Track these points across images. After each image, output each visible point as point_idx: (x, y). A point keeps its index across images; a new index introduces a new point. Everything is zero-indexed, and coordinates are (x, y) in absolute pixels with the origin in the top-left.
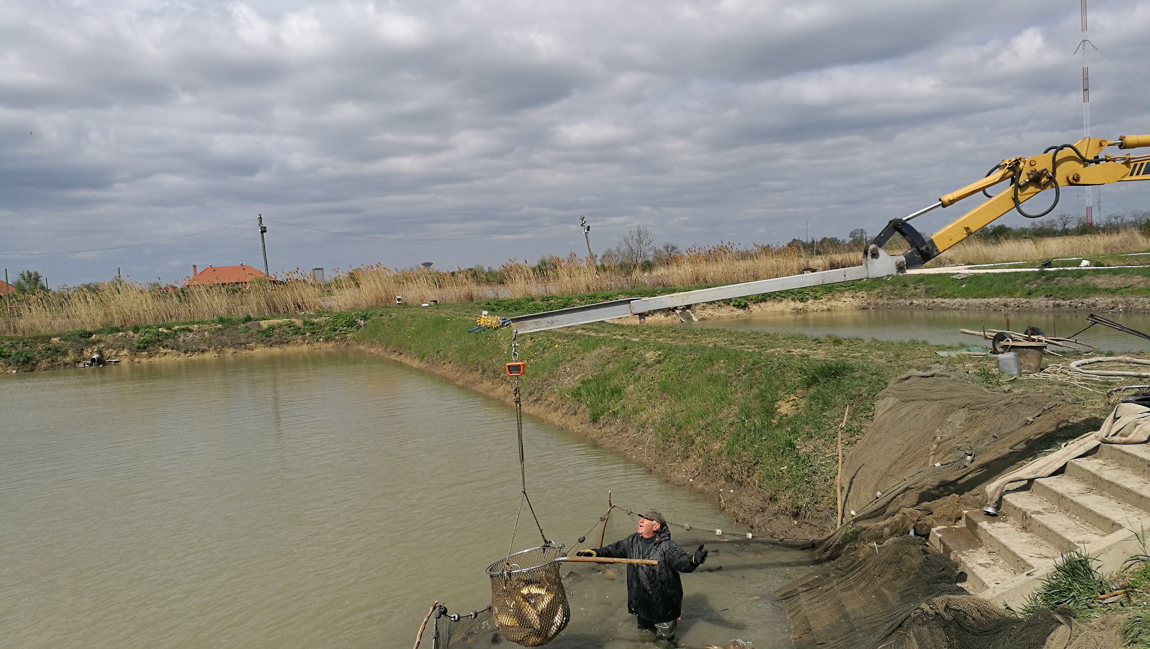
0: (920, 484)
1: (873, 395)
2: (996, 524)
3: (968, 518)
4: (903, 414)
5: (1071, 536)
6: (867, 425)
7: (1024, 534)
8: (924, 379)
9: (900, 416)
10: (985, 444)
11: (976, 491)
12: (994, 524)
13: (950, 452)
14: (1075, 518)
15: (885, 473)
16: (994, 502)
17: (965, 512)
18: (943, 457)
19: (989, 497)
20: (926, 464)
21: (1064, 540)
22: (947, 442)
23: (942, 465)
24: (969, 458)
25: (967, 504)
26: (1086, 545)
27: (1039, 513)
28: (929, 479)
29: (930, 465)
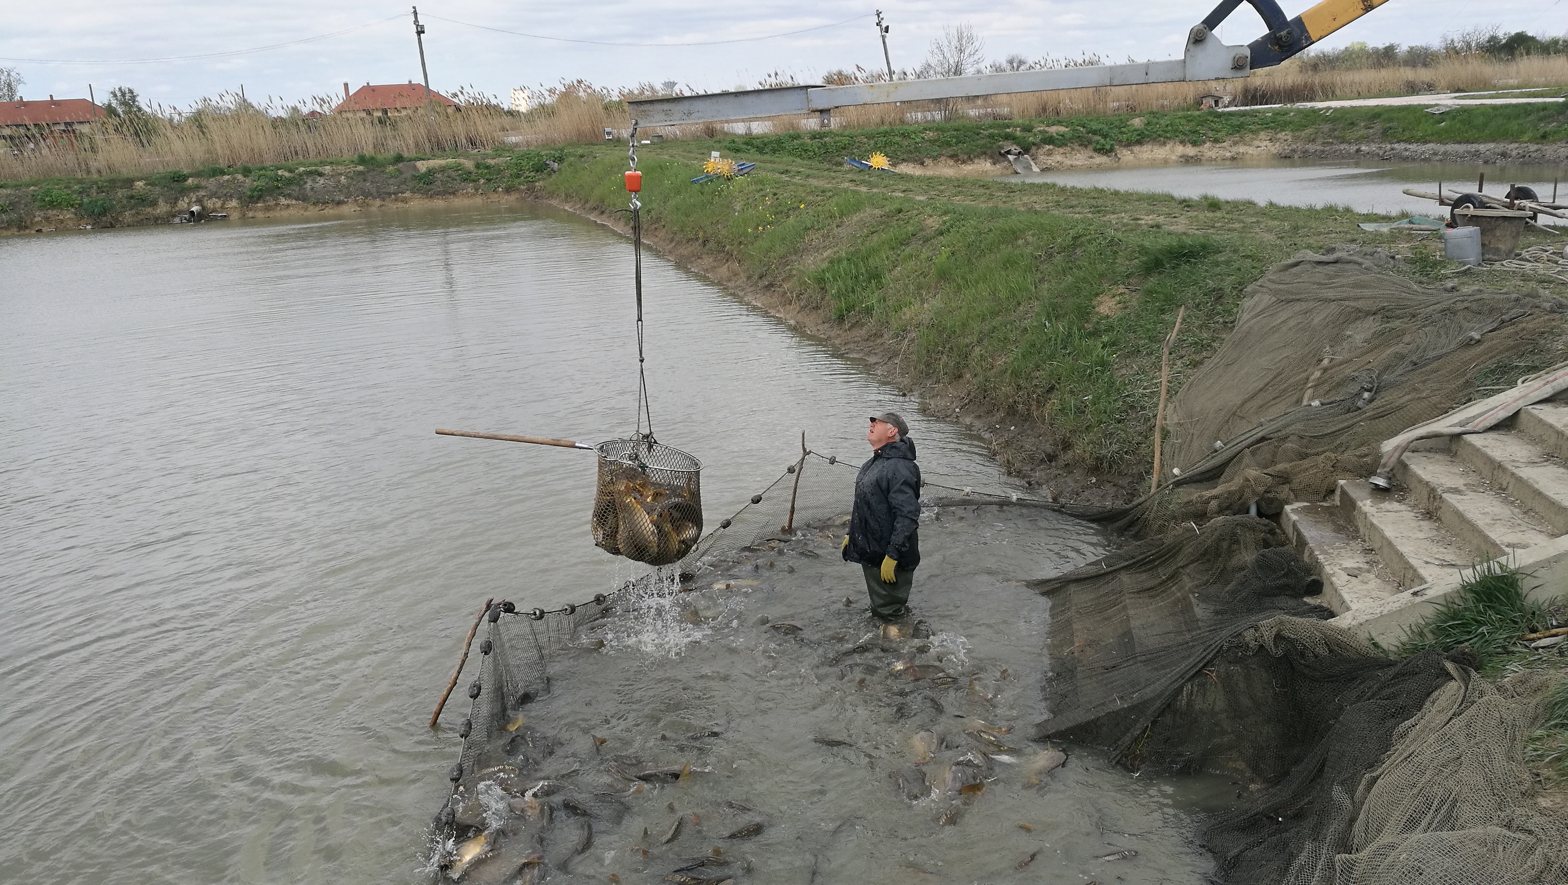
0: (1284, 432)
1: (1239, 290)
2: (1386, 505)
3: (1344, 493)
4: (1279, 321)
5: (1499, 535)
6: (1224, 336)
7: (1426, 525)
8: (1321, 267)
9: (1274, 324)
10: (1396, 373)
11: (1364, 450)
12: (1382, 505)
13: (1339, 385)
14: (1512, 503)
15: (1234, 414)
16: (1388, 469)
17: (1342, 482)
18: (1328, 392)
19: (1383, 461)
20: (1299, 401)
21: (1486, 538)
22: (1338, 369)
23: (1322, 404)
24: (1366, 395)
25: (1346, 470)
26: (1519, 551)
27: (1456, 491)
28: (1299, 426)
29: (1305, 403)
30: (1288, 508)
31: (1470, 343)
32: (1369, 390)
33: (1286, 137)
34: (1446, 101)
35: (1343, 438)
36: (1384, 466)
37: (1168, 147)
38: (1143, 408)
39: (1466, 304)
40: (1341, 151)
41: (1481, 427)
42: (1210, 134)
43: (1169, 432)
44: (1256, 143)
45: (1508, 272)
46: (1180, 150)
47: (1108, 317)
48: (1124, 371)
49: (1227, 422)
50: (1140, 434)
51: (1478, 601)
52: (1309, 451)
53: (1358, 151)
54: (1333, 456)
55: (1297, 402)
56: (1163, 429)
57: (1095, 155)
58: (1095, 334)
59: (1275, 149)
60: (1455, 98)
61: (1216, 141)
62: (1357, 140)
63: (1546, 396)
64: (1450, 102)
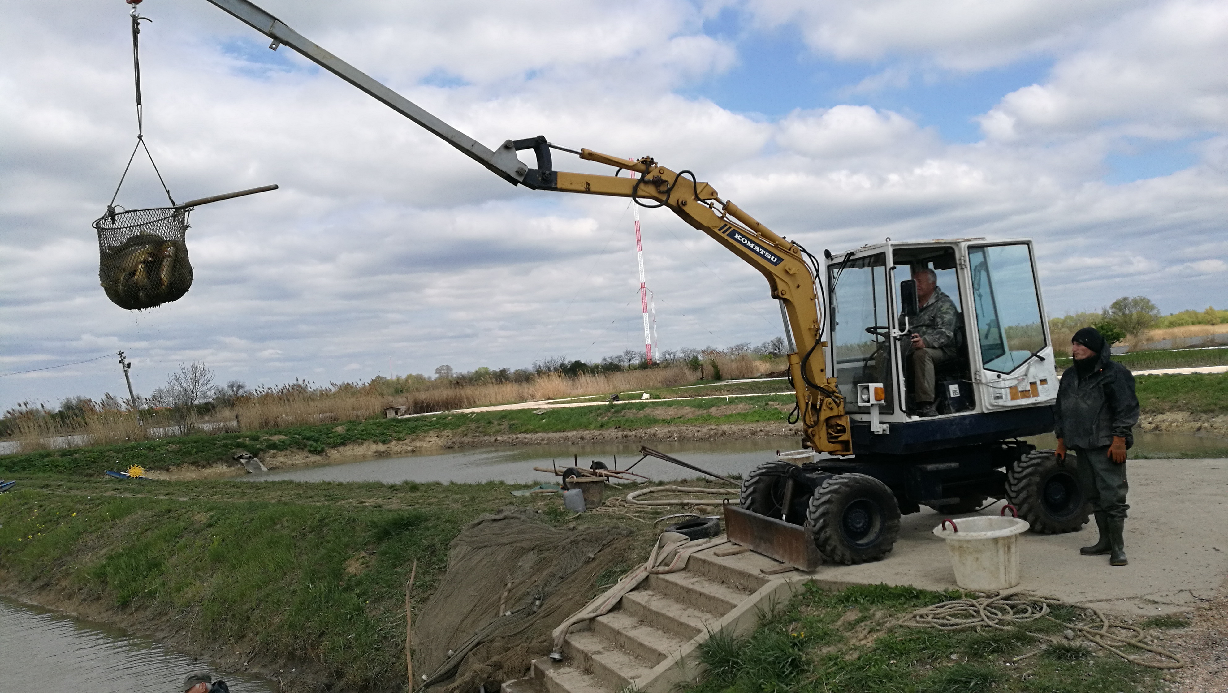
0: (491, 636)
1: (446, 544)
2: (562, 670)
3: (536, 668)
4: (475, 562)
5: (625, 673)
6: (440, 578)
7: (586, 677)
8: (495, 524)
9: (473, 564)
10: (552, 586)
11: (543, 637)
12: (560, 671)
13: (520, 599)
14: (629, 653)
15: (457, 629)
16: (559, 647)
17: (534, 661)
18: (514, 605)
19: (555, 643)
20: (497, 614)
21: (620, 677)
22: (517, 588)
23: (512, 613)
24: (538, 603)
25: (535, 653)
26: (637, 680)
27: (599, 652)
28: (500, 630)
29: (501, 614)
30: (504, 685)
31: (589, 561)
32: (539, 599)
33: (448, 434)
34: (543, 405)
35: (529, 633)
36: (557, 645)
37: (365, 446)
38: (393, 637)
39: (583, 537)
40: (485, 441)
41: (604, 611)
42: (395, 434)
43: (414, 651)
44: (428, 439)
45: (601, 515)
46: (374, 447)
47: (356, 575)
48: (374, 613)
49: (454, 636)
50: (394, 656)
52: (509, 646)
53: (496, 440)
54: (525, 645)
57: (310, 455)
58: (348, 588)
59: (441, 442)
60: (549, 403)
61: (399, 439)
62: (494, 433)
63: (634, 586)
64: (546, 406)
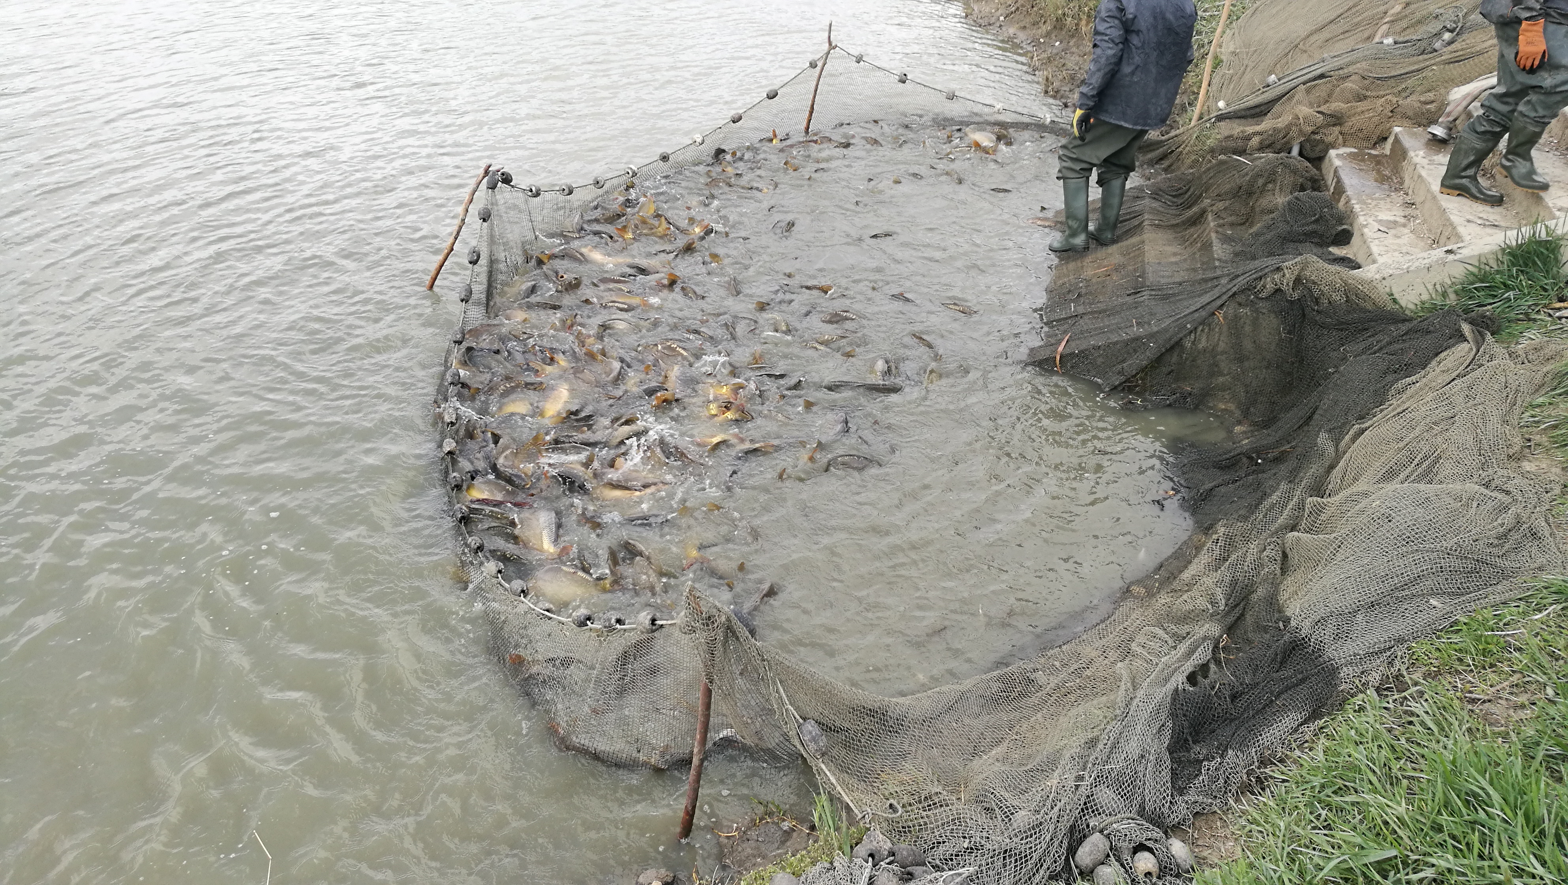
0: (1346, 71)
11: (1431, 96)
13: (1419, 22)
15: (1297, 46)
17: (1397, 129)
18: (1405, 30)
19: (1448, 109)
22: (1422, 4)
23: (1396, 43)
24: (1447, 36)
25: (1405, 116)
28: (1364, 65)
29: (1377, 40)
32: (1452, 31)
35: (1410, 82)
36: (1448, 115)
49: (1287, 55)
51: (1514, 265)
52: (1369, 93)
54: (1395, 100)
55: (1369, 38)
56: (1216, 57)
